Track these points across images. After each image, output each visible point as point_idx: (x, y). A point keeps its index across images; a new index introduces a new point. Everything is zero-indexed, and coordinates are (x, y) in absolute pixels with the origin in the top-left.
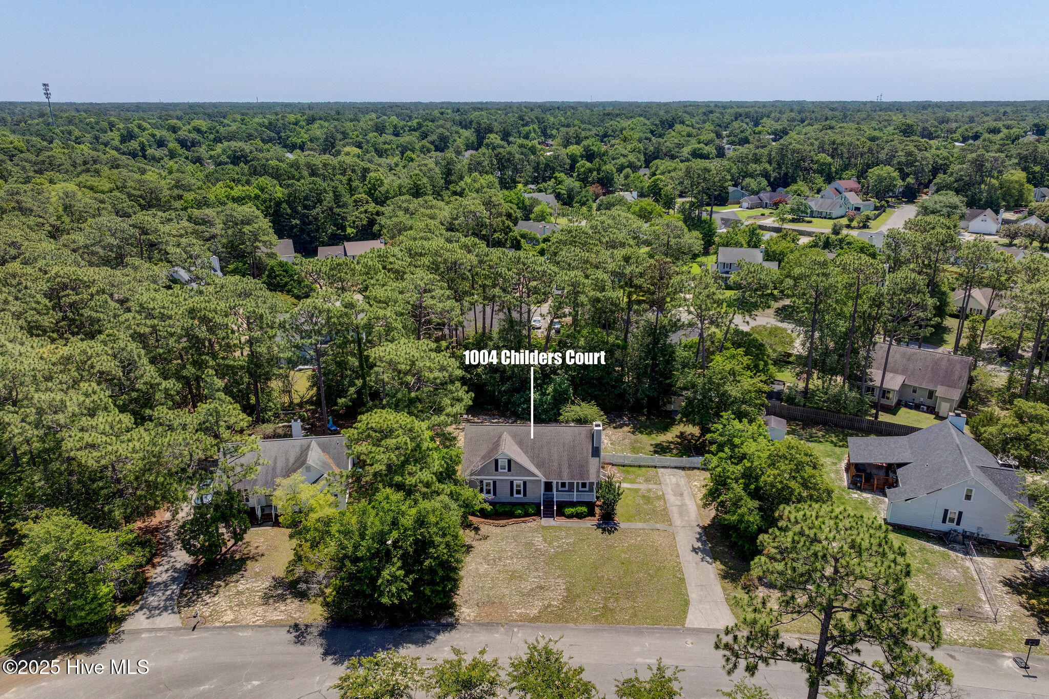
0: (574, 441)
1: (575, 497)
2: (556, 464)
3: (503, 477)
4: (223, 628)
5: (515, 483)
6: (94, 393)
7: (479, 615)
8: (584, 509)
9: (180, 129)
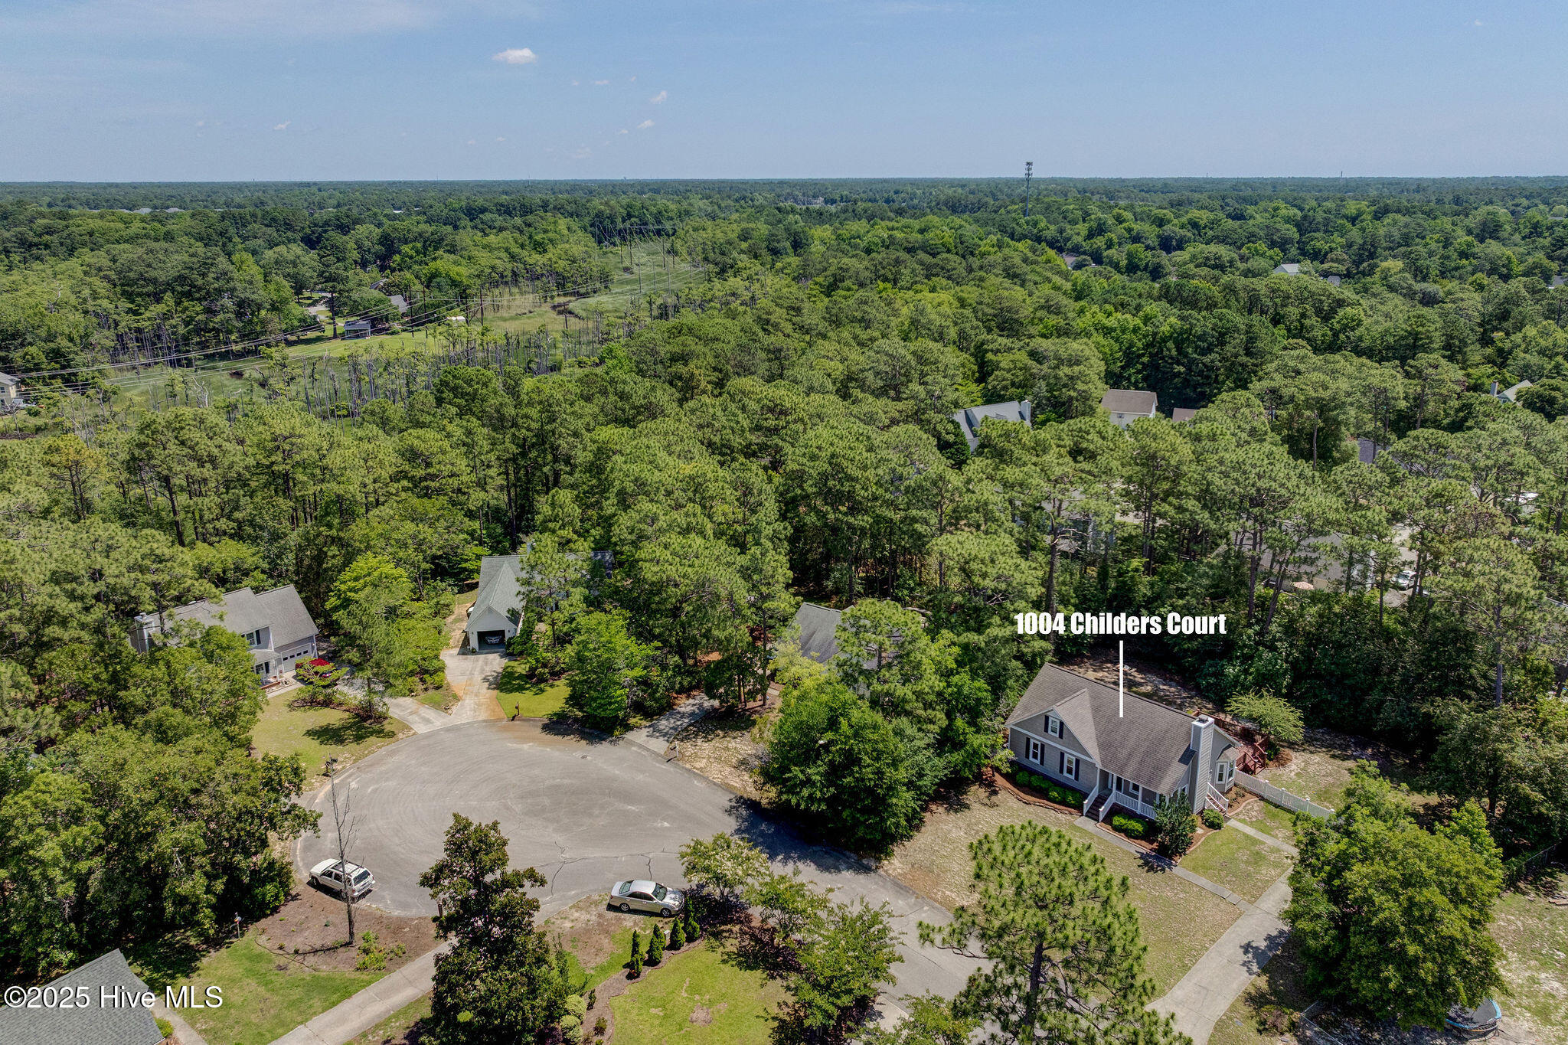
0: (1166, 732)
1: (1139, 807)
2: (1125, 752)
3: (1052, 742)
4: (689, 770)
5: (1066, 756)
6: (695, 515)
7: (904, 875)
8: (1138, 827)
9: (1169, 221)
